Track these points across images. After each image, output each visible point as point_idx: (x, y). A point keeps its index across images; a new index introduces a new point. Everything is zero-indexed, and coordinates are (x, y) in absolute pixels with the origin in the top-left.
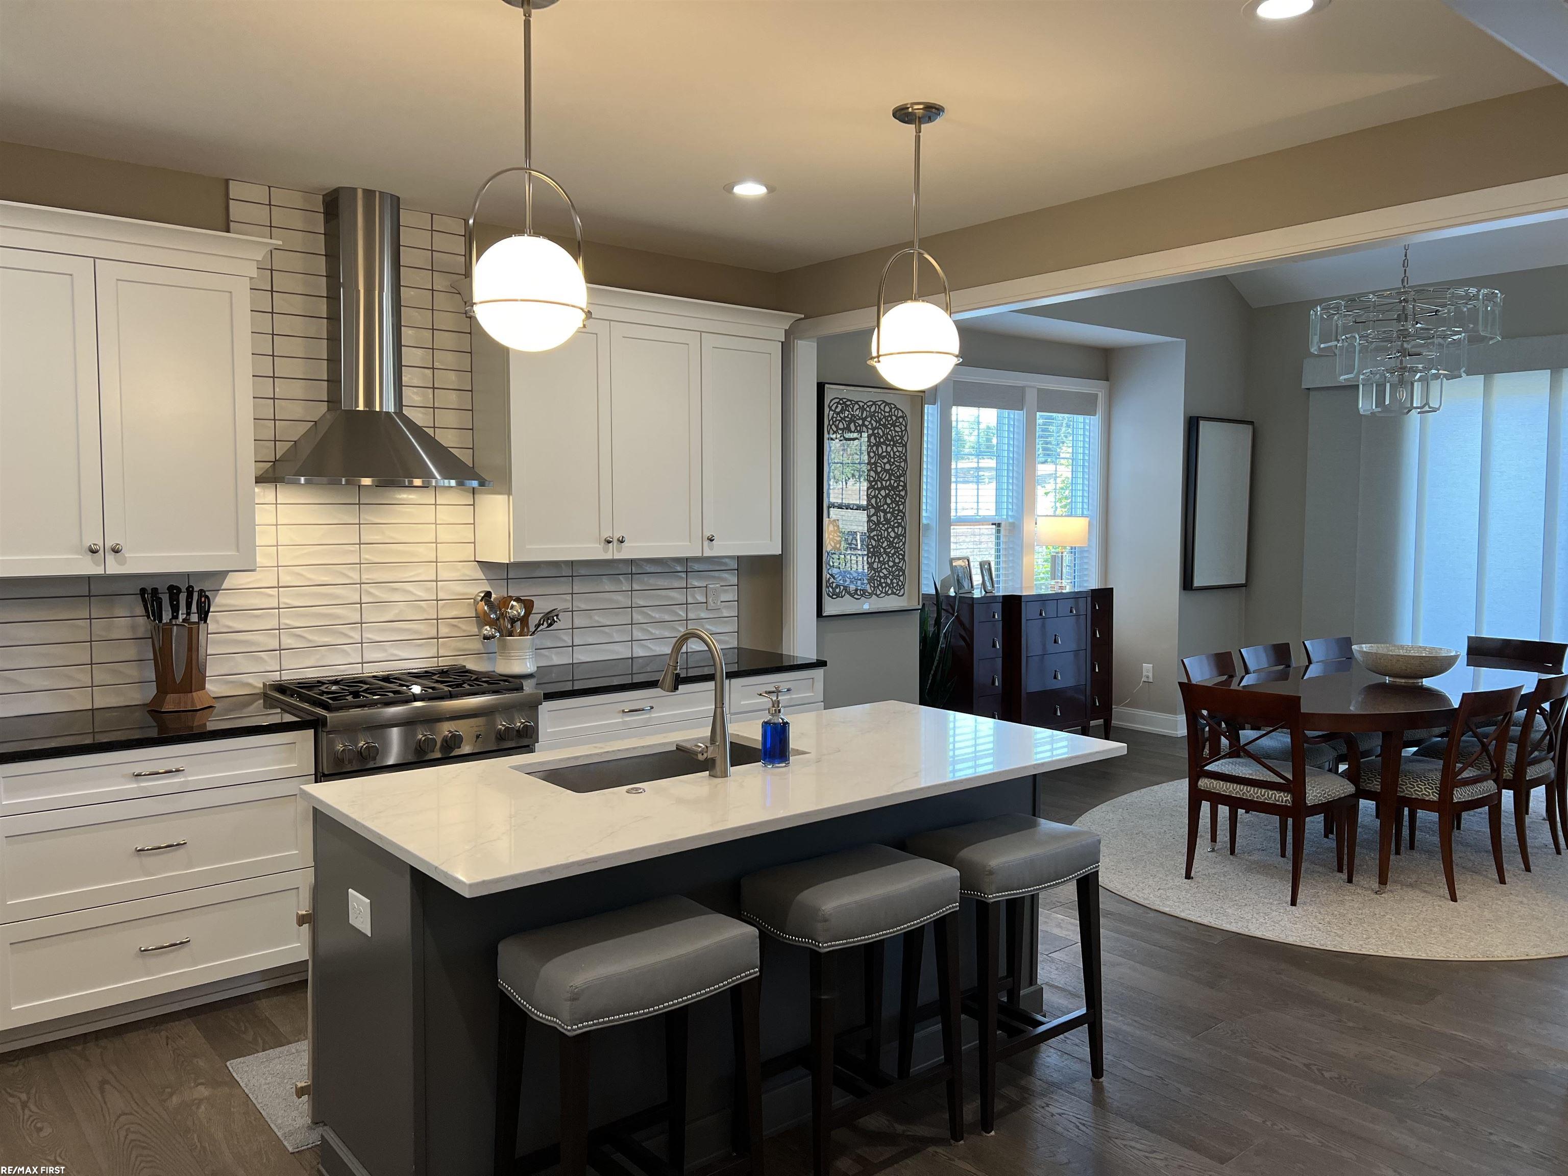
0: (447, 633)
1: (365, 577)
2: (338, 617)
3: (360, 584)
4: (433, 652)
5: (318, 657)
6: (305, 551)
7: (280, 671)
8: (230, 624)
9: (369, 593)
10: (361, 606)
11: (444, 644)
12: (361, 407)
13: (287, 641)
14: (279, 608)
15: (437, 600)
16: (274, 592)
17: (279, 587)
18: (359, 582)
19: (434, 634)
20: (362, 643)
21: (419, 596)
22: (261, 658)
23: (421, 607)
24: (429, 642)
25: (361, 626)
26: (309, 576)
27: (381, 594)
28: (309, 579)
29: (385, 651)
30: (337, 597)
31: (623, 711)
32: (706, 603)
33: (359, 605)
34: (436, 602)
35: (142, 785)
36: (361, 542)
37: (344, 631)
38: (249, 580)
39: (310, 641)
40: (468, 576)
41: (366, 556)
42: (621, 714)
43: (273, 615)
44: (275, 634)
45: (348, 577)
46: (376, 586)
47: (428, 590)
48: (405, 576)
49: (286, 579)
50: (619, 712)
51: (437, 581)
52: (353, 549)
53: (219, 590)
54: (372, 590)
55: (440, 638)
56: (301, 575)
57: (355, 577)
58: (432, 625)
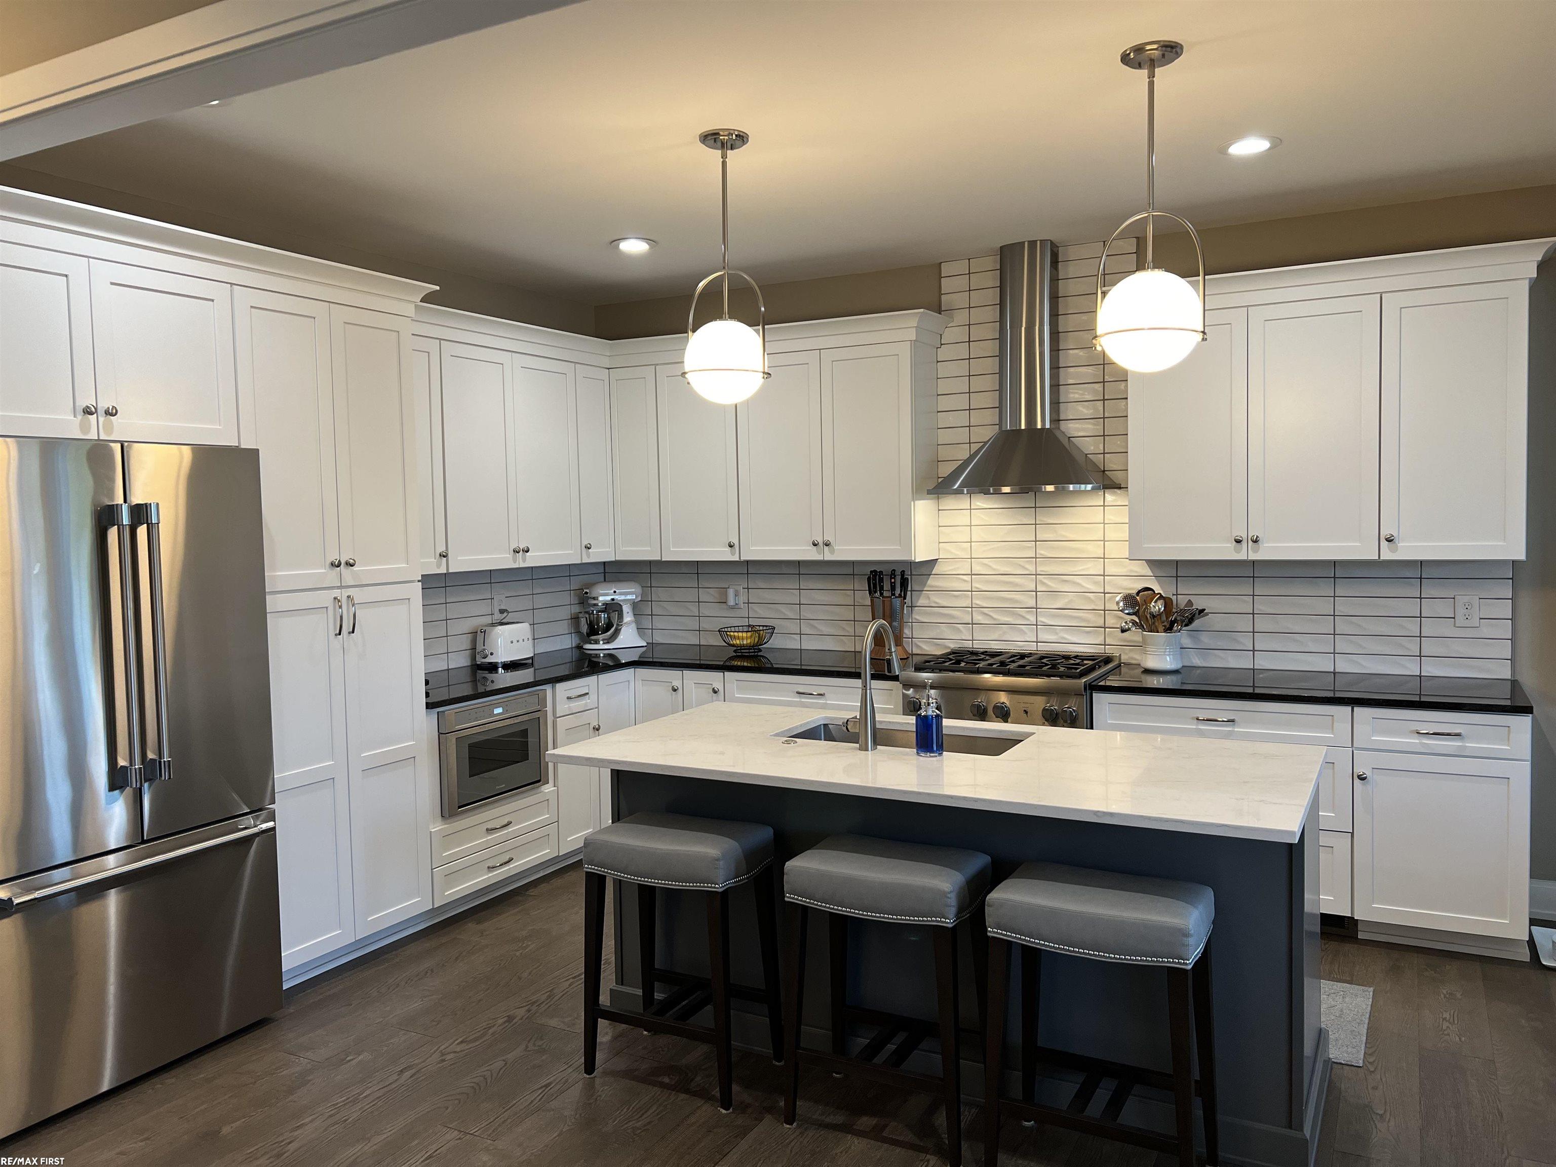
0: (1113, 624)
1: (1040, 569)
2: (1017, 601)
3: (1036, 575)
4: (1100, 640)
5: (1001, 632)
6: (993, 547)
7: (973, 640)
8: (937, 600)
9: (1043, 583)
10: (1036, 594)
11: (1110, 633)
12: (1039, 426)
13: (978, 618)
14: (972, 591)
15: (1104, 593)
16: (967, 578)
17: (972, 575)
18: (1035, 573)
19: (1101, 623)
20: (1037, 625)
21: (1088, 588)
22: (958, 629)
23: (1089, 598)
24: (1096, 630)
25: (1036, 610)
26: (994, 567)
27: (1053, 585)
28: (994, 570)
29: (1057, 634)
30: (1017, 585)
31: (1198, 719)
32: (1454, 618)
33: (1035, 593)
34: (1103, 594)
35: (802, 700)
36: (1037, 539)
37: (1021, 613)
38: (951, 568)
39: (995, 619)
40: (1136, 572)
41: (1042, 552)
42: (1196, 721)
43: (967, 596)
44: (969, 611)
45: (1027, 569)
46: (1049, 577)
47: (1096, 583)
48: (1076, 569)
49: (977, 569)
50: (1193, 718)
51: (1104, 576)
52: (1030, 545)
53: (930, 575)
54: (1045, 581)
55: (1107, 628)
56: (990, 566)
57: (1031, 568)
58: (1100, 615)
